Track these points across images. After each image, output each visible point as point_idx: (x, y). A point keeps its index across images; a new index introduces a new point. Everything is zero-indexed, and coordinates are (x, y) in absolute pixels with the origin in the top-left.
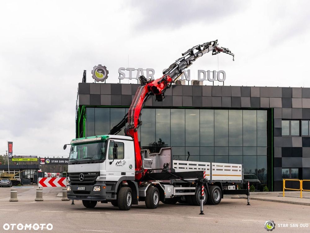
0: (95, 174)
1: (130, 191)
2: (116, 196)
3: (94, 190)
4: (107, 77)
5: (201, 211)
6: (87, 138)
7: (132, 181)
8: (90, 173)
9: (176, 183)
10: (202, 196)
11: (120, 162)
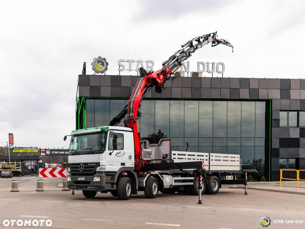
0: (95, 164)
1: (129, 182)
2: (115, 186)
3: (94, 180)
4: (106, 69)
5: (199, 201)
6: (87, 130)
7: (132, 172)
8: (90, 163)
9: (175, 173)
10: (200, 185)
11: (120, 152)
